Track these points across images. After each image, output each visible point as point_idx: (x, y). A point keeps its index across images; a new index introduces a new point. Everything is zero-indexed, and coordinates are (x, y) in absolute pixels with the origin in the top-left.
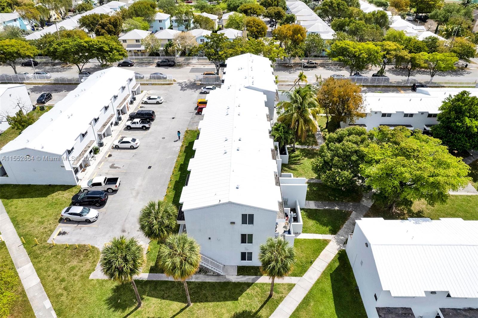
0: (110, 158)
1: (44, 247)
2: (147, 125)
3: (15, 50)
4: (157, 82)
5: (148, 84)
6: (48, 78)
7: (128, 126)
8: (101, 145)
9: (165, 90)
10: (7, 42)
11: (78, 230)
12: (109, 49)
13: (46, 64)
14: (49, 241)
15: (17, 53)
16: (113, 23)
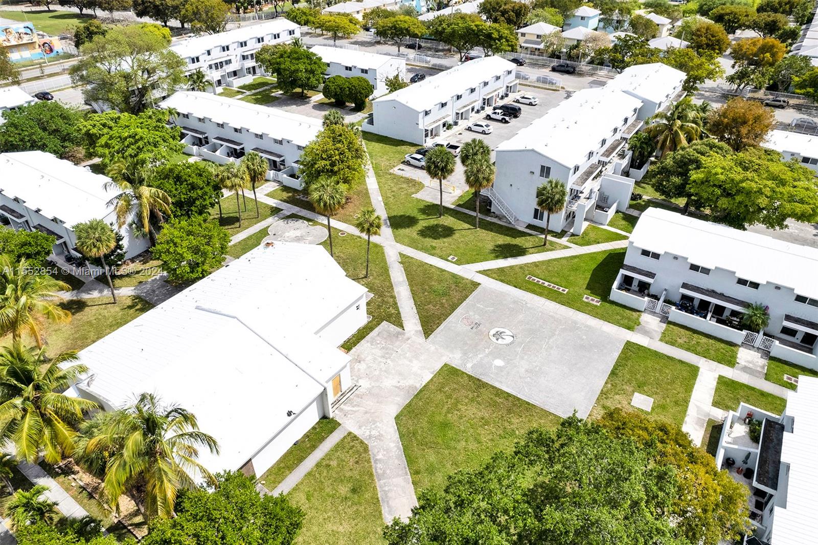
0: (460, 135)
1: (387, 173)
2: (507, 118)
3: (406, 26)
4: (541, 86)
5: (529, 86)
6: (427, 62)
7: (488, 115)
8: (456, 123)
9: (547, 95)
10: (402, 17)
11: (414, 171)
12: (498, 37)
13: (430, 49)
14: (391, 171)
15: (407, 30)
16: (516, 11)
